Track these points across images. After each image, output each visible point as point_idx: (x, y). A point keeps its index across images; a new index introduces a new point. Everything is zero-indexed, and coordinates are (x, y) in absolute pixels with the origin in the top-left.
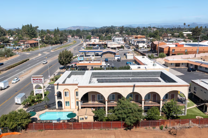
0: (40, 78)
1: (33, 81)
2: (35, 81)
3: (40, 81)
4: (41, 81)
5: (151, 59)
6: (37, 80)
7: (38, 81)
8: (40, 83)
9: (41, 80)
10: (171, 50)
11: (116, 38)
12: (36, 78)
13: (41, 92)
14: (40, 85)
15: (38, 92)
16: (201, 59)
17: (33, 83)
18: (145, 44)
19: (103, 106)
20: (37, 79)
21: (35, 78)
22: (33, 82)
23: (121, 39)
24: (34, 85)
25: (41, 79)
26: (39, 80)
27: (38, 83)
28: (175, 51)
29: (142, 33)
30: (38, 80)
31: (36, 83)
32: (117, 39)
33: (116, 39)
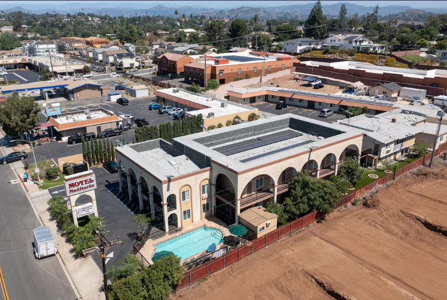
0: (88, 178)
1: (71, 189)
2: (75, 188)
3: (88, 185)
4: (91, 184)
5: (197, 94)
6: (80, 184)
7: (85, 186)
8: (89, 189)
9: (90, 182)
10: (217, 72)
11: (40, 46)
12: (78, 180)
13: (91, 211)
14: (87, 193)
15: (83, 214)
16: (272, 84)
17: (72, 194)
18: (135, 59)
19: (268, 197)
20: (81, 182)
21: (74, 181)
22: (70, 191)
23: (52, 48)
24: (74, 199)
25: (90, 179)
26: (86, 183)
27: (84, 190)
28: (224, 72)
29: (75, 29)
30: (82, 184)
31: (77, 192)
32: (43, 49)
33: (40, 49)
